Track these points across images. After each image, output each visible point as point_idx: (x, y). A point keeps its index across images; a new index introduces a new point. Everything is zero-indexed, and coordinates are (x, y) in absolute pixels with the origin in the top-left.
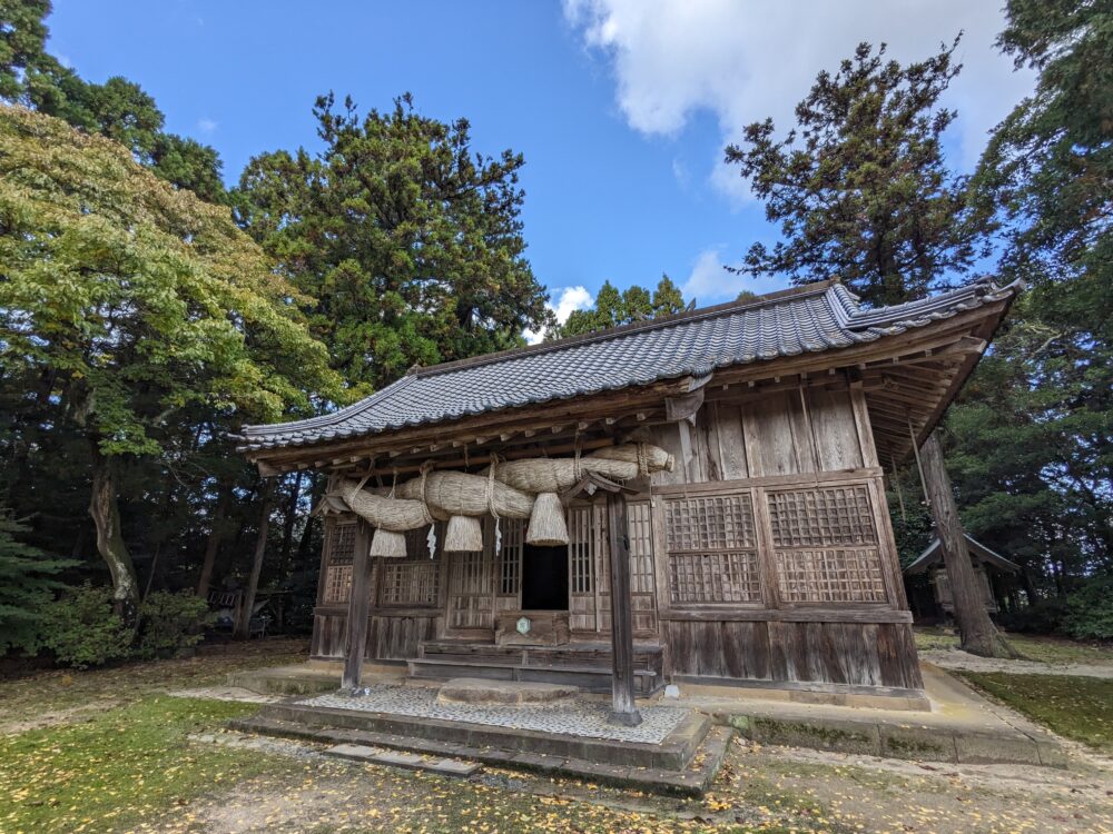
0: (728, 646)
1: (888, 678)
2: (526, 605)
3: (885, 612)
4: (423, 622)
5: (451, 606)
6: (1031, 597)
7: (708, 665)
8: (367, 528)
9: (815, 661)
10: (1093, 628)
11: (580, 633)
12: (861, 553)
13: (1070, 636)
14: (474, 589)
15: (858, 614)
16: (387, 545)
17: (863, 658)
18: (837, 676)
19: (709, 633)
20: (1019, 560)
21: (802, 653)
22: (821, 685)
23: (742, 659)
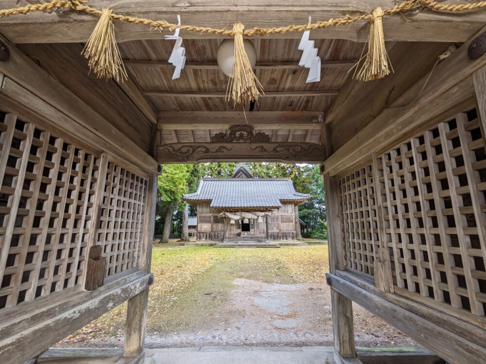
0: (274, 236)
1: (292, 239)
2: (242, 231)
3: (293, 231)
4: (222, 234)
5: (228, 230)
6: (307, 231)
7: (271, 238)
8: (230, 219)
9: (284, 237)
10: (315, 236)
11: (252, 235)
12: (291, 224)
13: (312, 238)
14: (233, 228)
15: (290, 232)
16: (233, 222)
17: (290, 236)
18: (287, 239)
19: (271, 235)
20: (306, 223)
21: (283, 236)
22: (285, 240)
23: (276, 238)
